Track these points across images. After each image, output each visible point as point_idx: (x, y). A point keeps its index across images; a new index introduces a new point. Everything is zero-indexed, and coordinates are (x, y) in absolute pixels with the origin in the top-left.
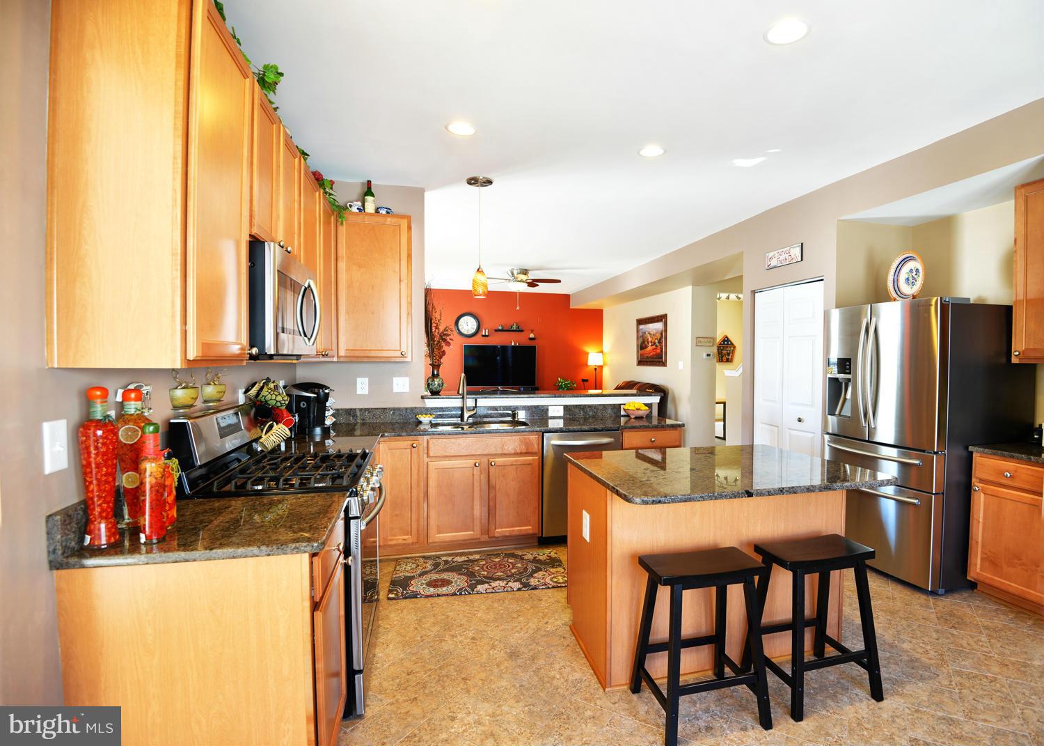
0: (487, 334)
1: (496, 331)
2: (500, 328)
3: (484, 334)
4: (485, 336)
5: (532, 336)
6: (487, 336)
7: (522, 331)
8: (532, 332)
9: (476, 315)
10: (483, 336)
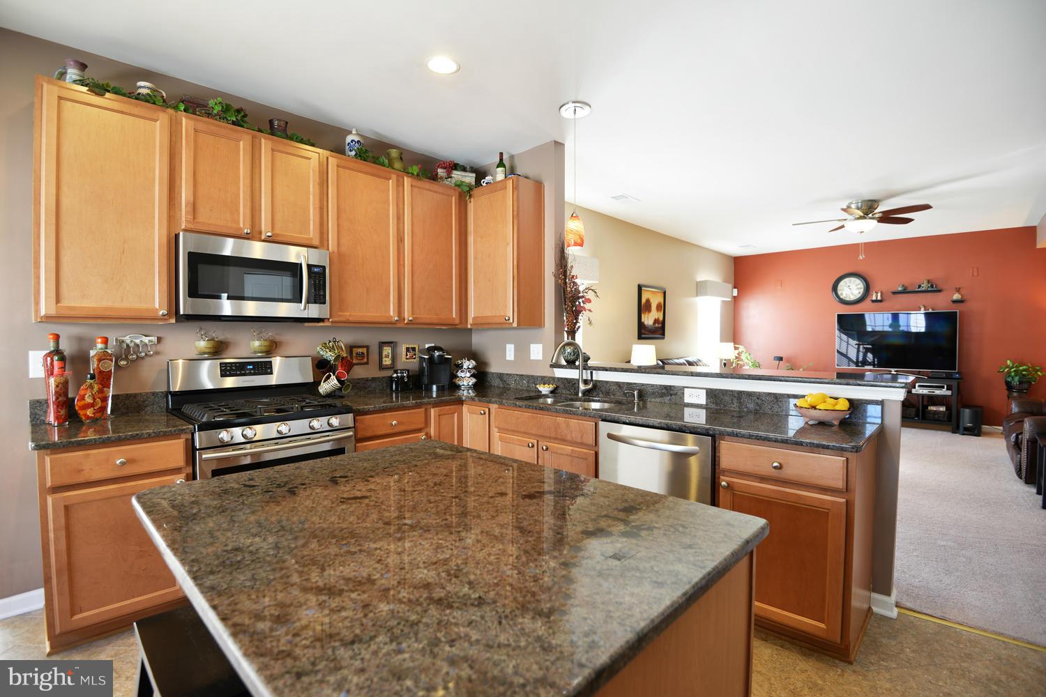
0: (879, 298)
1: (894, 293)
2: (900, 289)
3: (874, 298)
4: (876, 301)
5: (956, 296)
6: (880, 301)
7: (940, 291)
8: (958, 290)
9: (865, 276)
10: (873, 301)
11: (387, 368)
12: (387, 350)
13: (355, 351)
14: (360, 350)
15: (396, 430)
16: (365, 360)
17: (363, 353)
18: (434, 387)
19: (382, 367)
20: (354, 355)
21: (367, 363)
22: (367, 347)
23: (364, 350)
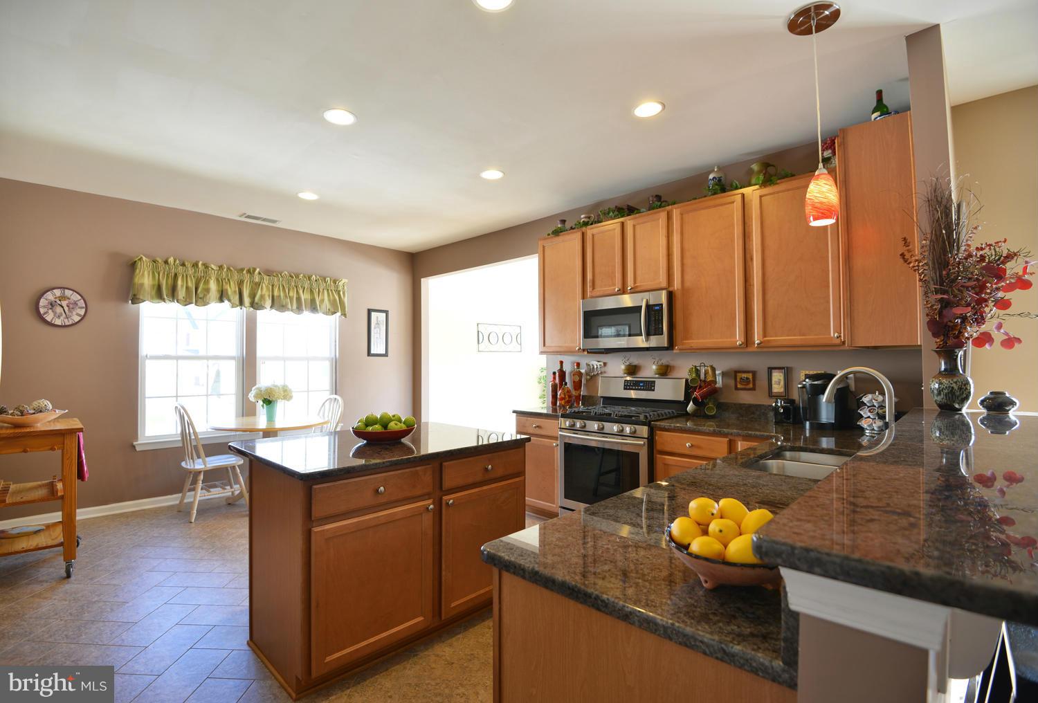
11: (777, 396)
12: (777, 377)
13: (739, 375)
14: (745, 375)
15: (687, 452)
16: (751, 386)
17: (747, 378)
18: (808, 423)
19: (770, 394)
20: (738, 380)
21: (754, 389)
22: (754, 373)
23: (750, 376)
